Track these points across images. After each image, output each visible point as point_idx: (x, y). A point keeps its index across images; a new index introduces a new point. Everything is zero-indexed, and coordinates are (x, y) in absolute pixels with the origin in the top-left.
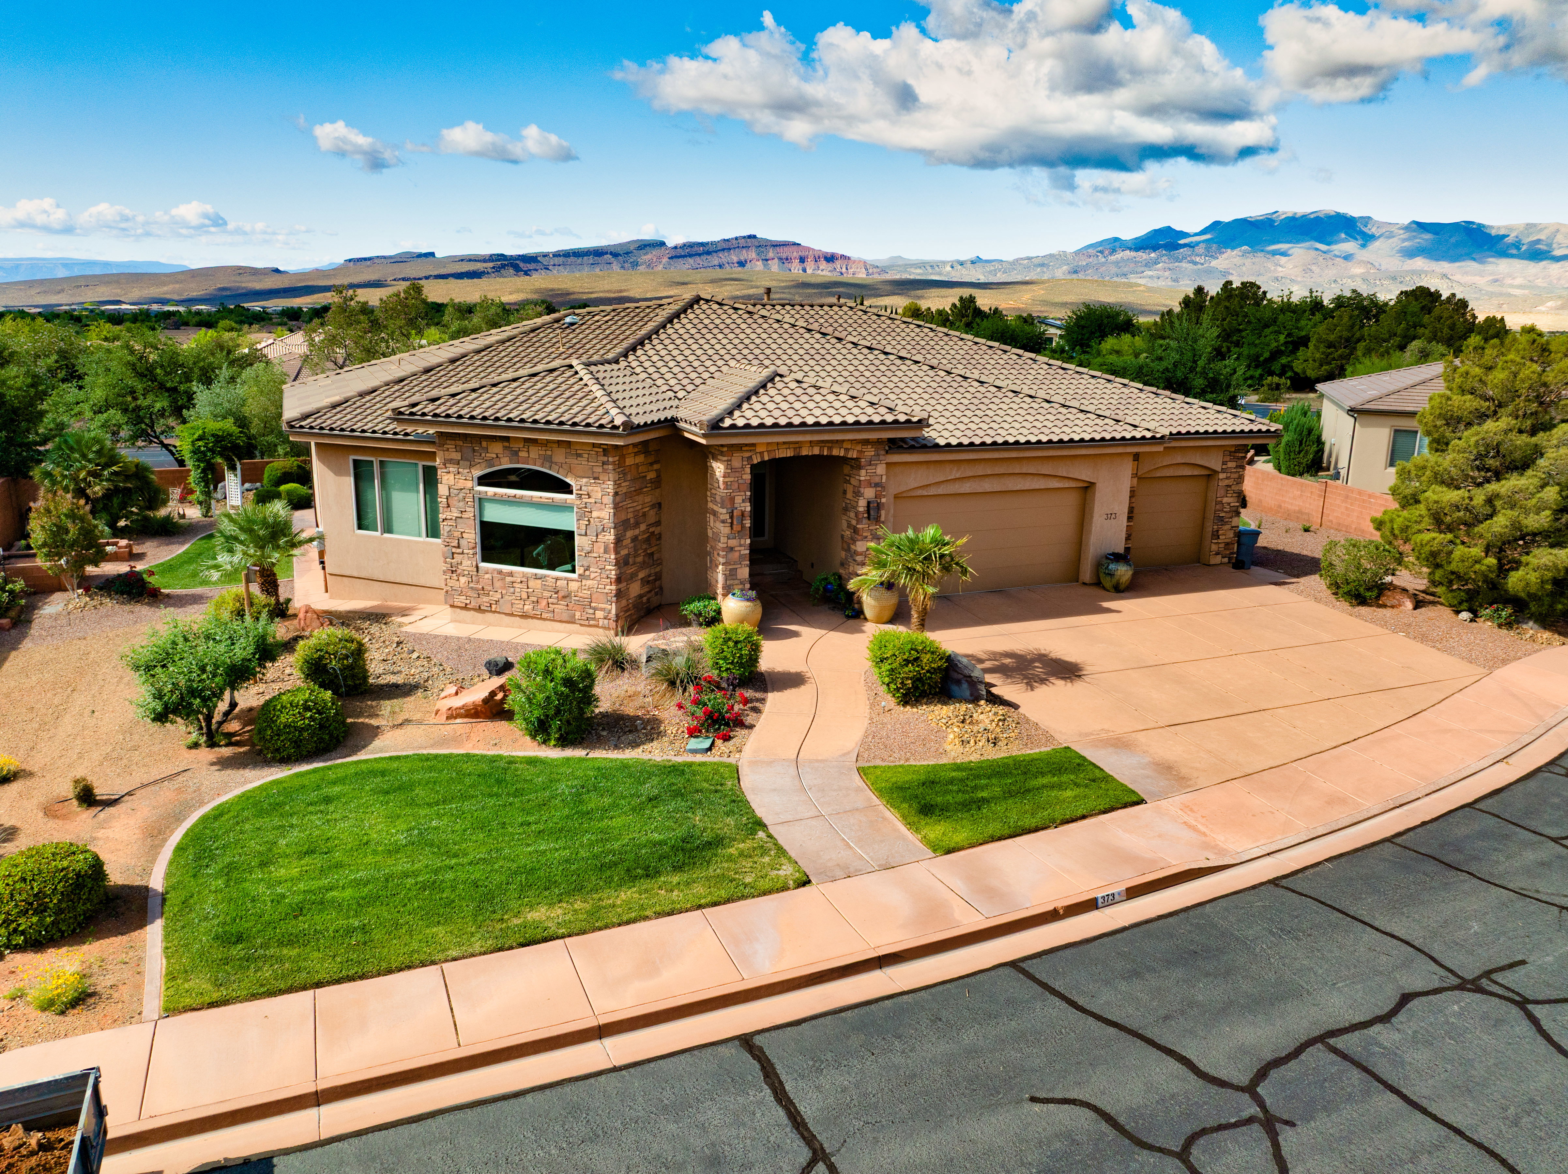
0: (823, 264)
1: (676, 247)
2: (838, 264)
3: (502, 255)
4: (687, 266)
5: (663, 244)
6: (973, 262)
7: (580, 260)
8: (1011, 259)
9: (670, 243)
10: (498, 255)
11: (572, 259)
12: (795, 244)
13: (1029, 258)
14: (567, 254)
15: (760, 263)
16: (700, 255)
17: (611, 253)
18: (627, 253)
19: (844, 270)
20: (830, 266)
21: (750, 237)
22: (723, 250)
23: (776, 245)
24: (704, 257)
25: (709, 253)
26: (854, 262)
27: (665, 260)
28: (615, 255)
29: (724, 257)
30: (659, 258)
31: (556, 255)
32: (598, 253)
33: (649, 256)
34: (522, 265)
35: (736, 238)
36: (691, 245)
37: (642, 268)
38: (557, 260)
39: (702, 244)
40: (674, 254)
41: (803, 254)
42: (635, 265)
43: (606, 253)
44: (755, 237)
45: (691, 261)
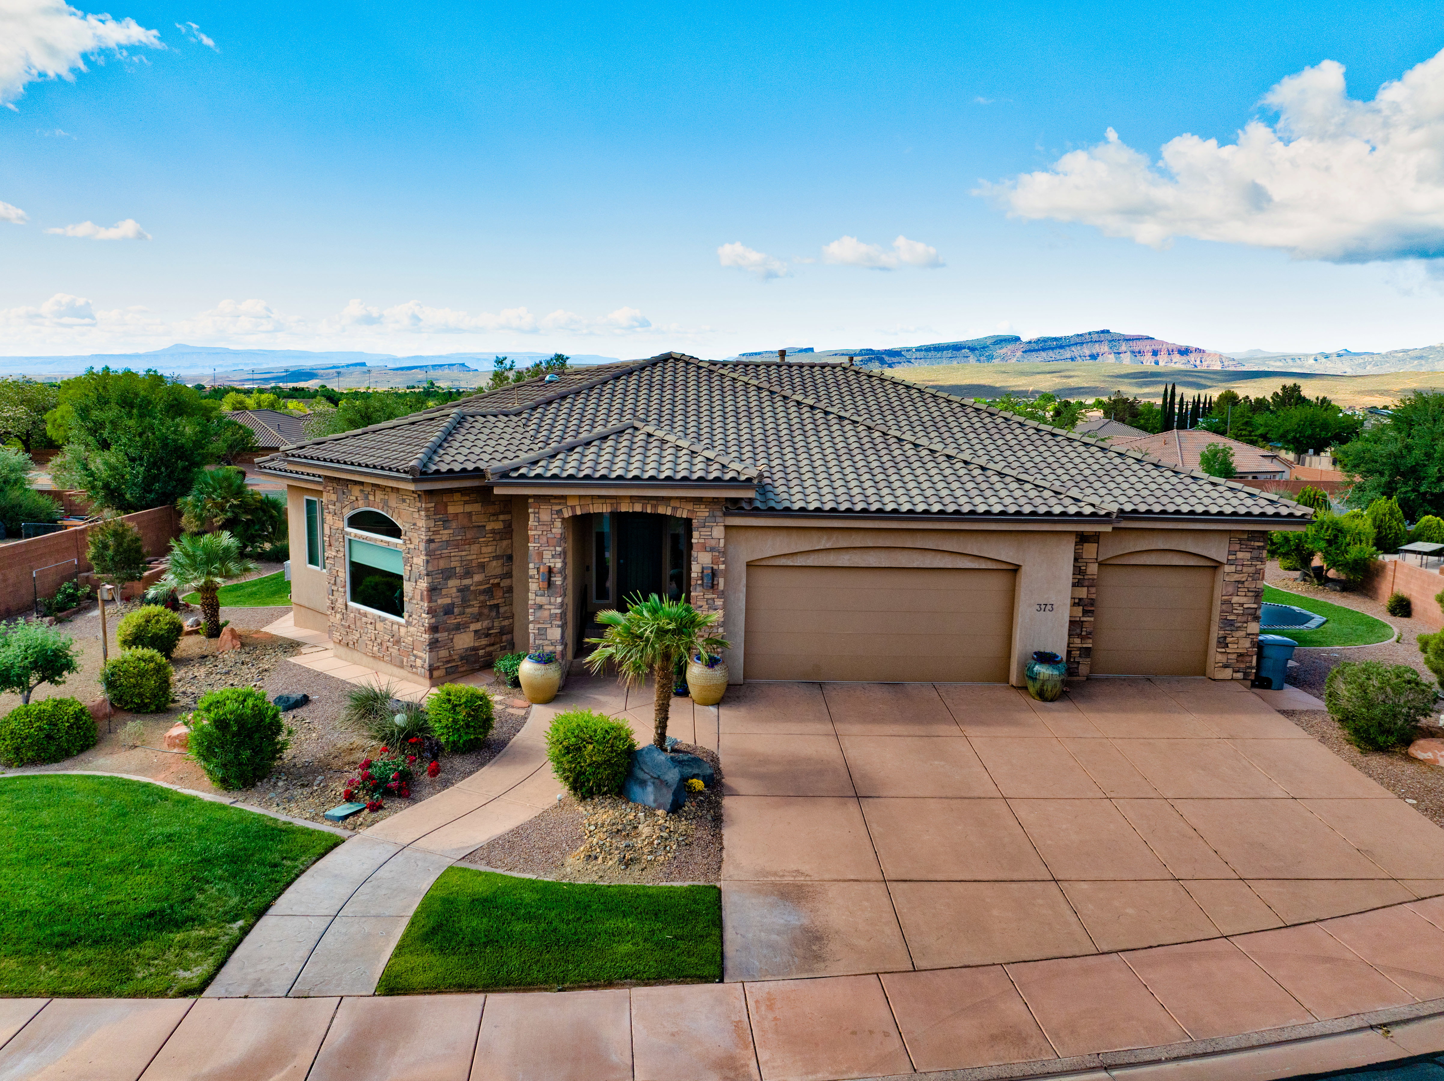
0: (1176, 357)
1: (1030, 342)
2: (1192, 357)
3: (871, 350)
4: (1039, 359)
5: (1018, 339)
6: (1339, 355)
7: (939, 355)
8: (1383, 351)
9: (1025, 339)
10: (867, 350)
11: (933, 353)
12: (1148, 338)
13: (1405, 351)
14: (928, 349)
15: (1112, 356)
16: (1053, 349)
17: (969, 348)
18: (984, 348)
19: (1198, 362)
20: (1184, 359)
21: (1103, 332)
22: (1076, 344)
23: (1128, 339)
24: (1057, 351)
25: (1061, 347)
26: (1209, 355)
27: (1019, 354)
28: (972, 349)
29: (1076, 351)
30: (1013, 352)
31: (919, 350)
32: (957, 347)
33: (1004, 351)
34: (886, 358)
35: (1090, 333)
36: (1045, 340)
37: (996, 361)
38: (918, 354)
39: (1055, 339)
40: (1028, 348)
41: (1156, 348)
42: (990, 358)
43: (964, 348)
44: (1108, 332)
45: (1043, 354)
